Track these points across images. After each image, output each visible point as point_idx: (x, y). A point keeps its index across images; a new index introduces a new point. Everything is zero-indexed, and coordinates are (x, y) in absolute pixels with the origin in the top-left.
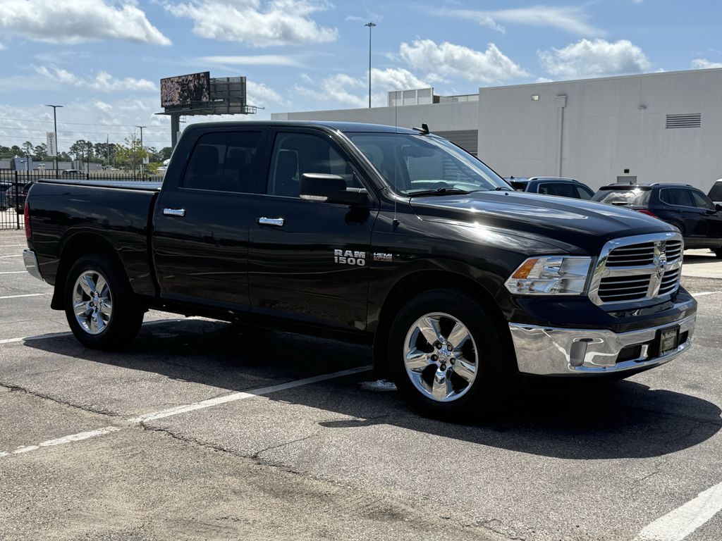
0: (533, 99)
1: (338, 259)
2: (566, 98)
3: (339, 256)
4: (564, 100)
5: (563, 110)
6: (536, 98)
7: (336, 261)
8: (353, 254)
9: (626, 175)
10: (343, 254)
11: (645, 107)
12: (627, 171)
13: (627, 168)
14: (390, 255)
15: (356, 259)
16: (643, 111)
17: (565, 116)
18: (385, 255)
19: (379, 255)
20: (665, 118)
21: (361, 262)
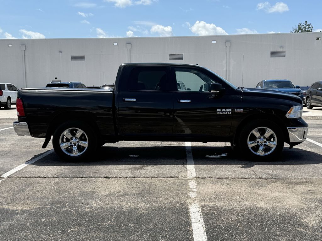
0: (9, 46)
1: (219, 113)
2: (25, 46)
3: (219, 112)
4: (25, 47)
5: (24, 52)
6: (10, 46)
7: (218, 113)
8: (226, 110)
9: (56, 80)
10: (221, 111)
11: (62, 52)
12: (56, 78)
13: (56, 77)
14: (242, 110)
15: (227, 112)
16: (61, 54)
17: (25, 54)
18: (240, 110)
19: (238, 110)
20: (70, 57)
21: (229, 113)
